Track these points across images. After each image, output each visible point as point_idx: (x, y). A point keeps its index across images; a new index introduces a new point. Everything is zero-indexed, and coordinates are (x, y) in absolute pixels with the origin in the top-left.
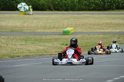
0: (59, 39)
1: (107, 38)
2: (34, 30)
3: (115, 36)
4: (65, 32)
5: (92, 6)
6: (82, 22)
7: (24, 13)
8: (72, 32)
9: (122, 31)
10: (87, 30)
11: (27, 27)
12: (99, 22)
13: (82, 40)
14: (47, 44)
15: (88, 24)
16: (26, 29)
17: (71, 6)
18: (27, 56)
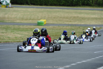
2: (13, 20)
3: (81, 27)
4: (39, 24)
5: (62, 2)
6: (54, 15)
7: (6, 6)
8: (45, 23)
9: (86, 24)
10: (57, 22)
11: (8, 18)
12: (67, 16)
13: (53, 31)
14: (24, 33)
15: (58, 17)
16: (7, 19)
17: (44, 2)
18: (7, 42)
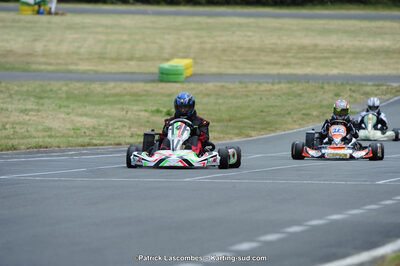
0: (147, 94)
1: (300, 95)
2: (66, 64)
3: (326, 87)
4: (167, 74)
6: (222, 43)
7: (36, 8)
8: (189, 72)
9: (348, 72)
10: (236, 68)
11: (43, 56)
12: (275, 44)
13: (220, 101)
14: (108, 111)
15: (240, 48)
16: (43, 60)
18: (40, 147)
